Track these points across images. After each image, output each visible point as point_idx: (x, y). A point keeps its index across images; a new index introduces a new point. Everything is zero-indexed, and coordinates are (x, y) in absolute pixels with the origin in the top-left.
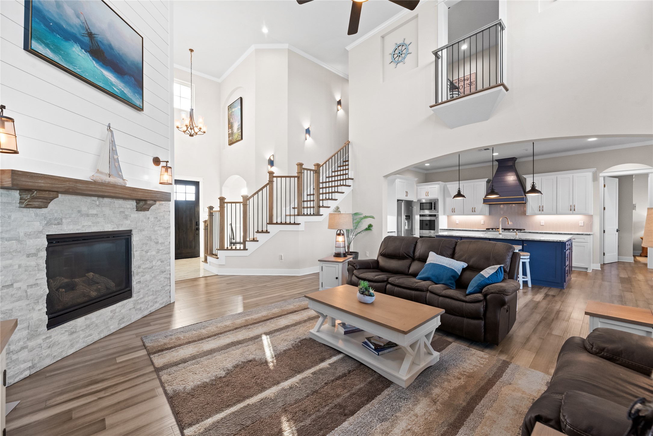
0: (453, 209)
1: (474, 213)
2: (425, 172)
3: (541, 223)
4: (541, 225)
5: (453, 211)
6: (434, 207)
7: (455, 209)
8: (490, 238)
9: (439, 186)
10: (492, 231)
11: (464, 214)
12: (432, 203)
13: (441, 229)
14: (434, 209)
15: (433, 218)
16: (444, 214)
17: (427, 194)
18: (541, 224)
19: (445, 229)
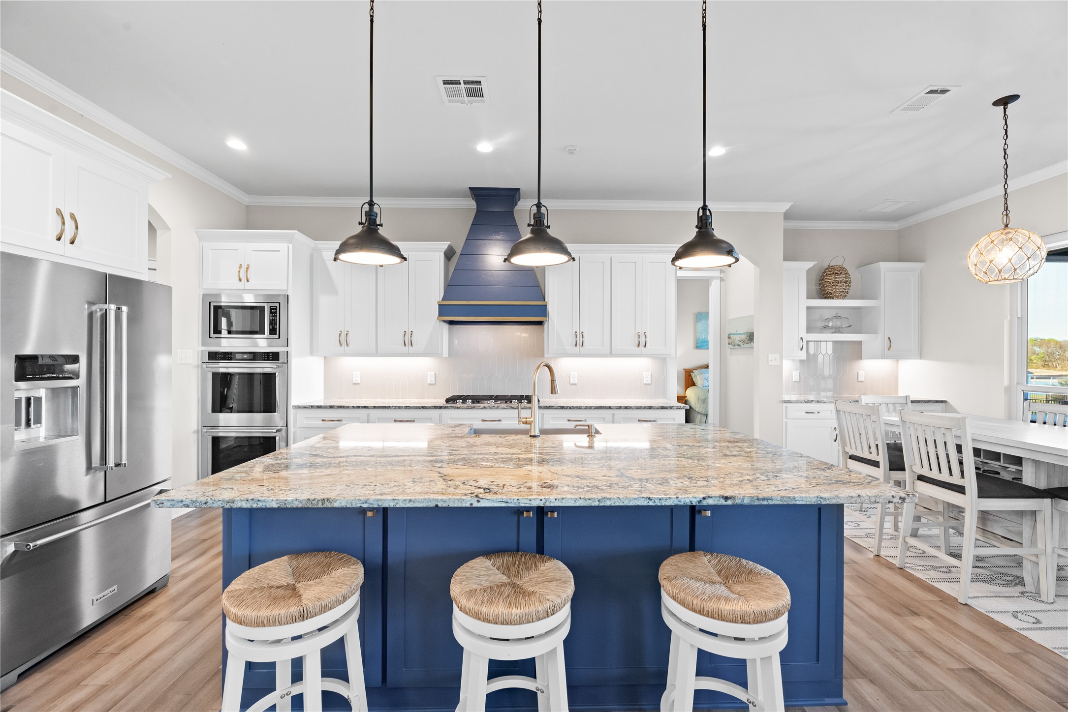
0: (343, 336)
1: (408, 347)
2: (246, 199)
3: (571, 379)
4: (571, 384)
5: (344, 340)
6: (273, 323)
7: (350, 335)
8: (571, 504)
9: (291, 246)
10: (465, 406)
11: (377, 353)
12: (262, 309)
13: (299, 407)
14: (273, 331)
15: (266, 367)
16: (312, 352)
17: (244, 273)
18: (572, 382)
19: (312, 407)
